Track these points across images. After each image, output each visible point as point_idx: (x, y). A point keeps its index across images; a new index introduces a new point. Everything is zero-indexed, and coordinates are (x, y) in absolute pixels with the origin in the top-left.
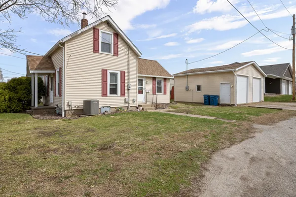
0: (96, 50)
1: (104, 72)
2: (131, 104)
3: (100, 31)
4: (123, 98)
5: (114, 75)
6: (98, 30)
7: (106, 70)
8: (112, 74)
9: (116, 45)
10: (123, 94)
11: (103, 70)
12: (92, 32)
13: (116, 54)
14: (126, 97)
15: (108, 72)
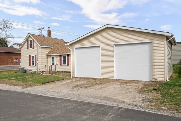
12: (27, 41)
13: (33, 48)
15: (31, 56)
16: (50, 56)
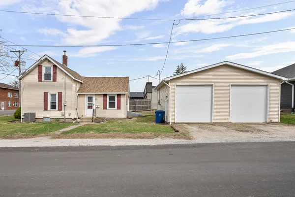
0: (40, 80)
1: (46, 94)
2: (67, 116)
3: (43, 66)
4: (60, 112)
5: (53, 96)
6: (42, 66)
7: (47, 93)
8: (52, 95)
9: (55, 73)
10: (60, 109)
11: (45, 93)
12: (38, 68)
13: (55, 80)
14: (63, 111)
15: (49, 93)
16: (84, 95)
